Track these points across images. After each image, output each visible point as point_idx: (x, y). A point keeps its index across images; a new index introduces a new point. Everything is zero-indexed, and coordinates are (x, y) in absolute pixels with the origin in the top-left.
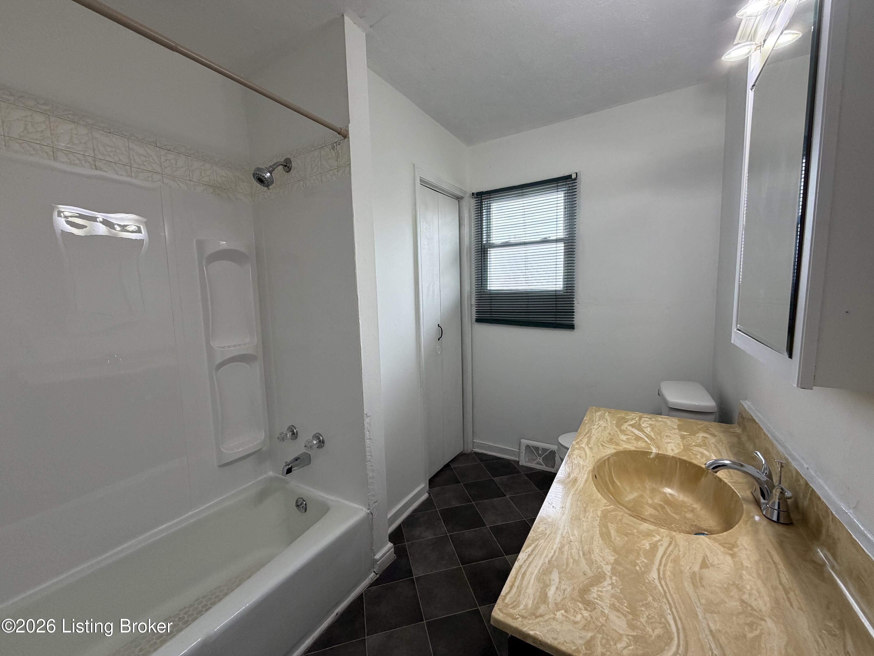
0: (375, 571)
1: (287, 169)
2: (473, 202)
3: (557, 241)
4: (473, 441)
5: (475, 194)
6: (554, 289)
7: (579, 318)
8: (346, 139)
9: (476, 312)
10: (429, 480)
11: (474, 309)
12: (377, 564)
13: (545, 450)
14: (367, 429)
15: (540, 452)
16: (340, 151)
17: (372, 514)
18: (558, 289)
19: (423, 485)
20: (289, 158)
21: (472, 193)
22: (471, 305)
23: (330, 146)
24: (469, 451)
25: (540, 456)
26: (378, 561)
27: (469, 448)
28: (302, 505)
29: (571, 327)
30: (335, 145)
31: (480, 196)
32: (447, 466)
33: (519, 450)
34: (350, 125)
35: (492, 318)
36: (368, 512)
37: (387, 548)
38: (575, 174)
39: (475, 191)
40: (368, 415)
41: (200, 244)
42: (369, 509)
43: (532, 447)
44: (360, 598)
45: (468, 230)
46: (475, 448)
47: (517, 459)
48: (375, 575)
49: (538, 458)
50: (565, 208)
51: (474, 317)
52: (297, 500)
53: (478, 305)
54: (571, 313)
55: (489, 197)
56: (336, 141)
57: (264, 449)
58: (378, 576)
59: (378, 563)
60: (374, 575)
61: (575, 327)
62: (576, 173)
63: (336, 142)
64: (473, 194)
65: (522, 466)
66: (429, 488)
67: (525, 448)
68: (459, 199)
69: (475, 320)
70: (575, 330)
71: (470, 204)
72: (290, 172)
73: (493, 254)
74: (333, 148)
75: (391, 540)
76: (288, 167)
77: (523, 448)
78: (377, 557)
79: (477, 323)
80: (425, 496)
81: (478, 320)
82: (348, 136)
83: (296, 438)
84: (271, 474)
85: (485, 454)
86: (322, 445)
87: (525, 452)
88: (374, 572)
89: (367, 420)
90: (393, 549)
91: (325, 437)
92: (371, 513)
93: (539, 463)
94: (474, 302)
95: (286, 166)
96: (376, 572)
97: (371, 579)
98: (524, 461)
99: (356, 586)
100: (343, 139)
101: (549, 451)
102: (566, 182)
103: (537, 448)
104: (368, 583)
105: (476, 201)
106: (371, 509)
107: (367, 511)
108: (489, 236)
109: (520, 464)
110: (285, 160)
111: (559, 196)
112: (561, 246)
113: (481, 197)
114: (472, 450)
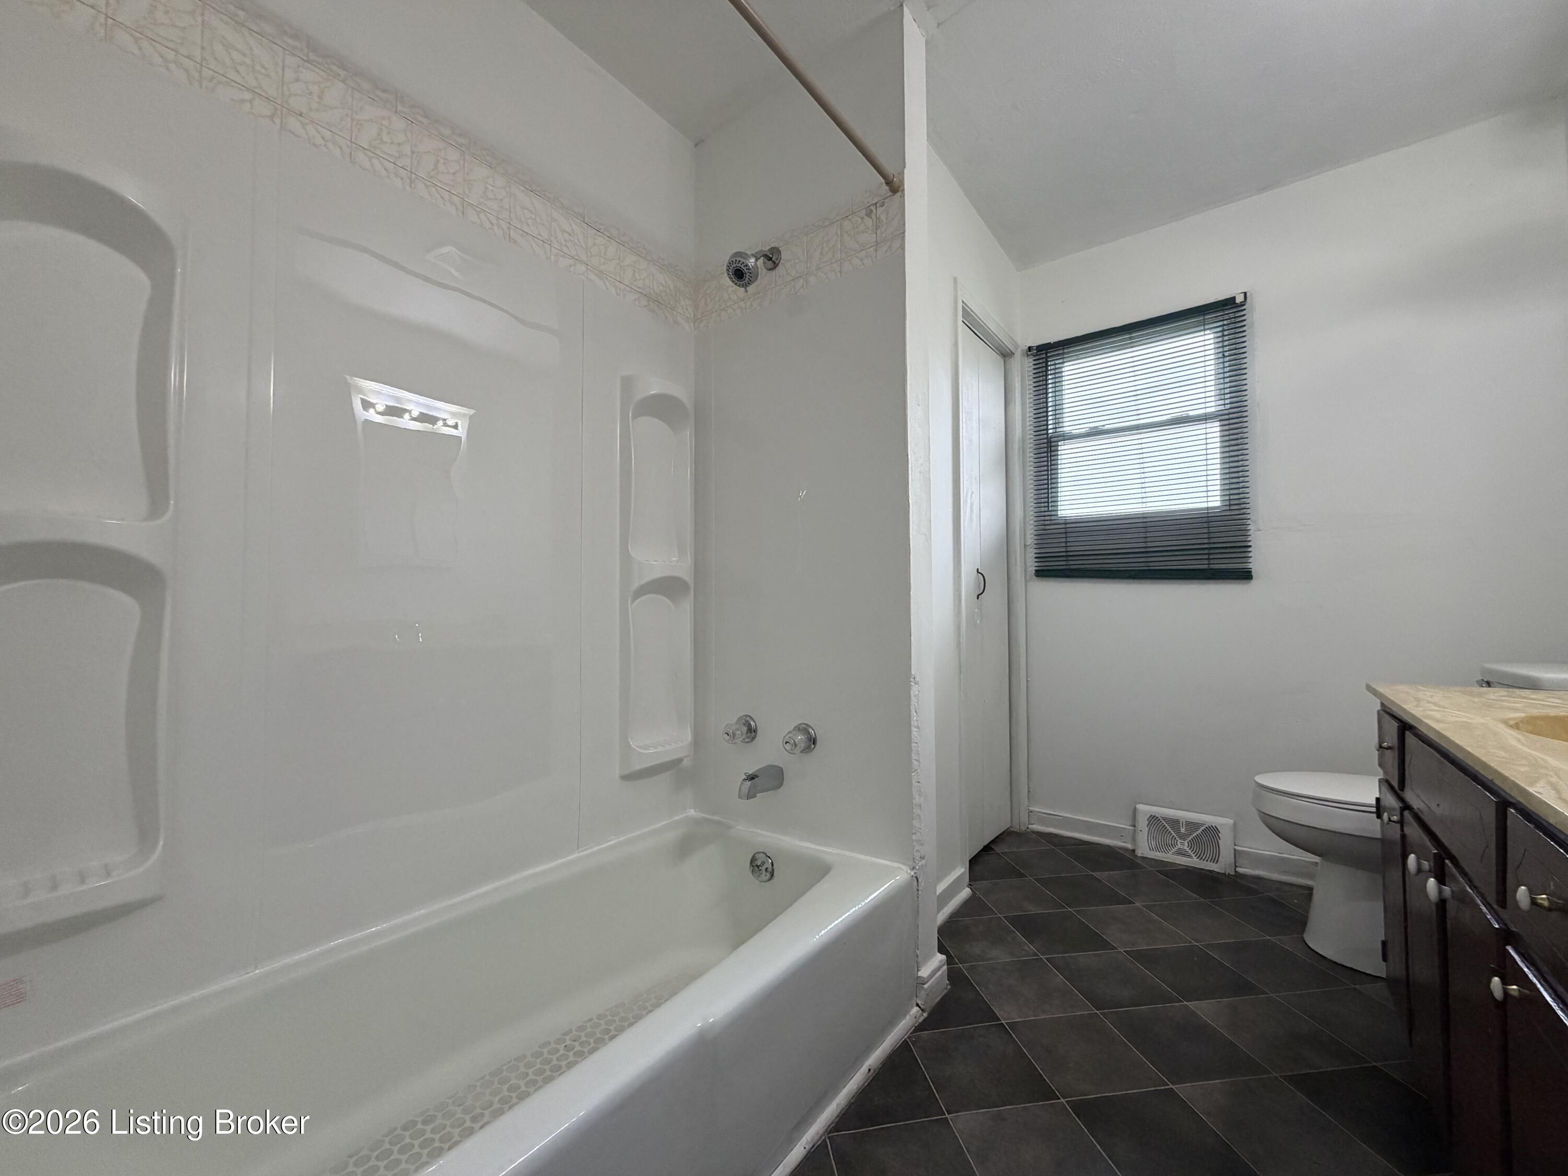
0: (919, 1002)
1: (770, 264)
2: (1029, 363)
3: (1205, 418)
4: (1028, 809)
5: (1035, 348)
6: (1204, 505)
7: (1257, 561)
8: (899, 194)
9: (1036, 558)
10: (970, 861)
11: (1031, 553)
12: (923, 988)
13: (1192, 826)
14: (914, 707)
15: (1183, 830)
16: (883, 217)
17: (917, 880)
18: (1211, 505)
19: (961, 871)
20: (777, 246)
21: (1027, 347)
22: (1025, 546)
23: (864, 212)
24: (1023, 828)
25: (1183, 837)
26: (927, 982)
27: (1023, 823)
28: (764, 868)
29: (1246, 575)
30: (872, 208)
31: (1044, 352)
32: (987, 849)
33: (1134, 826)
34: (906, 171)
35: (1068, 567)
36: (912, 874)
37: (937, 961)
38: (1243, 294)
39: (1035, 343)
40: (917, 679)
41: (627, 384)
42: (913, 868)
43: (1164, 819)
44: (902, 1051)
45: (1022, 412)
46: (1032, 824)
47: (1129, 846)
48: (921, 1011)
49: (1179, 841)
50: (1224, 356)
51: (1032, 567)
52: (754, 856)
53: (1039, 545)
54: (1242, 548)
55: (1061, 352)
56: (874, 202)
57: (686, 763)
58: (925, 1015)
59: (926, 986)
60: (918, 1011)
61: (1253, 574)
62: (1245, 294)
63: (876, 204)
64: (1030, 349)
65: (1144, 858)
66: (970, 880)
67: (1147, 822)
68: (1005, 355)
69: (1034, 572)
70: (1253, 582)
71: (1023, 367)
72: (777, 269)
73: (1066, 452)
74: (869, 214)
75: (942, 950)
76: (774, 262)
77: (1143, 823)
78: (924, 972)
79: (1037, 578)
80: (966, 893)
81: (1041, 573)
82: (901, 189)
83: (754, 738)
84: (692, 812)
85: (1056, 835)
86: (813, 746)
87: (1147, 829)
88: (917, 1005)
89: (914, 690)
90: (945, 967)
91: (818, 730)
92: (916, 877)
93: (1180, 853)
94: (1030, 540)
95: (770, 259)
96: (922, 1007)
97: (915, 1017)
98: (1145, 849)
99: (891, 1023)
100: (890, 196)
101: (1203, 828)
102: (1223, 310)
103: (1175, 823)
104: (911, 1024)
105: (1034, 360)
106: (916, 869)
107: (909, 871)
108: (1057, 422)
109: (1139, 853)
110: (769, 250)
111: (1207, 337)
112: (1214, 429)
113: (1046, 353)
114: (1028, 828)
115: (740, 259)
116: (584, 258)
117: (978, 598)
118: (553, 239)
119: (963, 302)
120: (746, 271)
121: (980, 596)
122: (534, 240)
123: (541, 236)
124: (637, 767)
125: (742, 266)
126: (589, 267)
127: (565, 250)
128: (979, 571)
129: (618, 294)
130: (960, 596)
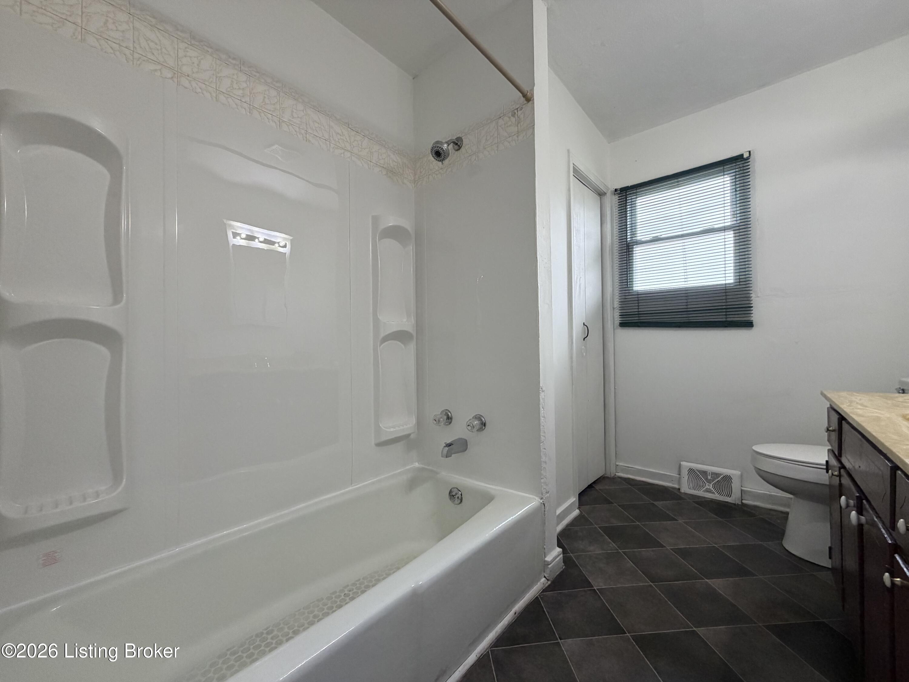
0: (546, 576)
1: (456, 147)
2: (616, 198)
3: (724, 229)
4: (616, 464)
5: (619, 190)
6: (724, 282)
7: (756, 316)
8: (531, 102)
9: (620, 315)
10: (579, 494)
11: (617, 314)
12: (548, 567)
13: (716, 475)
14: (542, 405)
15: (709, 477)
16: (522, 116)
17: (544, 505)
18: (727, 282)
19: (573, 499)
20: (460, 136)
21: (614, 189)
22: (614, 308)
23: (510, 115)
24: (612, 475)
25: (709, 482)
26: (550, 564)
27: (612, 472)
28: (457, 496)
29: (749, 325)
30: (516, 111)
31: (625, 192)
32: (590, 486)
33: (680, 475)
34: (535, 88)
35: (639, 321)
36: (541, 501)
37: (557, 552)
38: (748, 153)
39: (619, 186)
40: (544, 389)
41: (376, 220)
42: (542, 499)
43: (699, 471)
44: (535, 603)
45: (612, 228)
46: (618, 473)
47: (677, 486)
48: (547, 581)
49: (707, 484)
50: (736, 191)
51: (618, 321)
52: (451, 490)
53: (622, 308)
54: (747, 308)
55: (635, 191)
56: (516, 108)
57: (412, 436)
58: (549, 582)
59: (550, 566)
60: (545, 581)
61: (754, 323)
62: (750, 152)
63: (517, 109)
64: (616, 190)
65: (685, 494)
66: (579, 506)
67: (687, 473)
68: (601, 194)
69: (619, 324)
70: (753, 328)
71: (611, 202)
72: (461, 150)
73: (638, 252)
74: (514, 115)
75: (560, 545)
76: (459, 146)
77: (685, 473)
78: (549, 558)
79: (620, 328)
80: (576, 512)
81: (623, 325)
82: (532, 99)
83: (450, 423)
84: (417, 465)
85: (633, 480)
86: (484, 427)
87: (687, 477)
88: (545, 577)
89: (542, 395)
90: (562, 556)
91: (487, 419)
92: (544, 504)
93: (708, 491)
94: (617, 304)
95: (457, 144)
96: (548, 578)
97: (543, 584)
98: (686, 488)
99: (529, 587)
100: (526, 104)
101: (722, 476)
102: (735, 163)
103: (704, 473)
104: (540, 588)
105: (619, 197)
106: (544, 499)
107: (539, 500)
108: (634, 234)
109: (682, 491)
110: (456, 139)
111: (725, 179)
112: (730, 236)
113: (626, 193)
114: (615, 475)
115: (438, 145)
116: (349, 149)
117: (584, 340)
118: (331, 139)
119: (573, 164)
120: (442, 152)
121: (585, 339)
122: (320, 139)
123: (324, 137)
124: (384, 438)
125: (440, 149)
126: (352, 154)
127: (338, 144)
128: (585, 324)
129: (369, 168)
130: (572, 340)
